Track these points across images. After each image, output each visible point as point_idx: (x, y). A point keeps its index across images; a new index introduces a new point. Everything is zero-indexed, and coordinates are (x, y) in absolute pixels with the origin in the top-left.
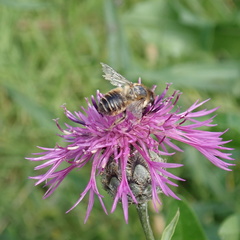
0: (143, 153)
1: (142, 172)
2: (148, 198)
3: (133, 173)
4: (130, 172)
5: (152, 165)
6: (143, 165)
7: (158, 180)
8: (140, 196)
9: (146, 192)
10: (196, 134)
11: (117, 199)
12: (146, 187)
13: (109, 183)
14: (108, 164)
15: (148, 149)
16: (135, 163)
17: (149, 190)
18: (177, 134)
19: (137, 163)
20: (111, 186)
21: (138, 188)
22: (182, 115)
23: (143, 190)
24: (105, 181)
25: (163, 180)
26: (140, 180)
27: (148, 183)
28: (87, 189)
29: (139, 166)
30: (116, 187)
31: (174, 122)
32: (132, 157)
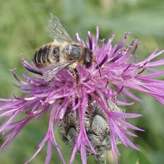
0: (102, 104)
1: (101, 123)
2: (107, 149)
3: (91, 124)
4: (88, 123)
5: (111, 115)
6: (101, 115)
7: (117, 130)
8: (98, 147)
9: (104, 143)
10: (155, 84)
11: (75, 150)
12: (105, 137)
13: (67, 134)
14: (66, 115)
15: (106, 99)
16: (93, 113)
17: (108, 140)
18: (136, 84)
19: (95, 113)
20: (69, 137)
21: (96, 139)
22: (141, 64)
23: (102, 141)
24: (63, 131)
25: (122, 131)
26: (99, 130)
27: (107, 134)
28: (45, 140)
29: (98, 117)
30: (74, 138)
31: (133, 72)
32: (90, 108)
